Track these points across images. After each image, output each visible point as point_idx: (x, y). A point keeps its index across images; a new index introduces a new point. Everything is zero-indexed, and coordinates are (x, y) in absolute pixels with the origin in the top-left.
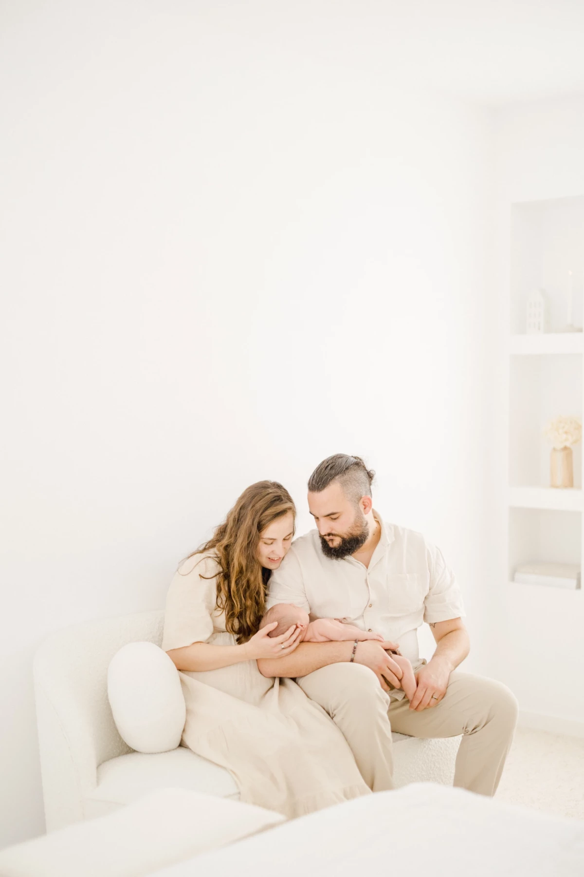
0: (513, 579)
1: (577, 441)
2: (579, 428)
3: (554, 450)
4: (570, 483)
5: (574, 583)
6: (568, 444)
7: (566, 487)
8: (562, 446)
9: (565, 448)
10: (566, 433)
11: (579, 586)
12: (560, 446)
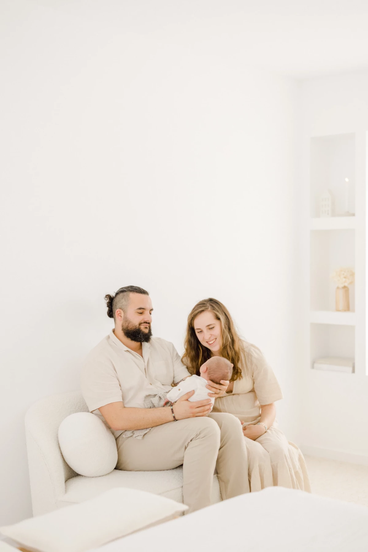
0: (313, 367)
1: (352, 283)
2: (353, 274)
3: (338, 288)
4: (348, 308)
5: (351, 369)
6: (346, 284)
7: (345, 311)
8: (342, 286)
9: (345, 287)
10: (345, 278)
11: (353, 371)
12: (341, 286)
